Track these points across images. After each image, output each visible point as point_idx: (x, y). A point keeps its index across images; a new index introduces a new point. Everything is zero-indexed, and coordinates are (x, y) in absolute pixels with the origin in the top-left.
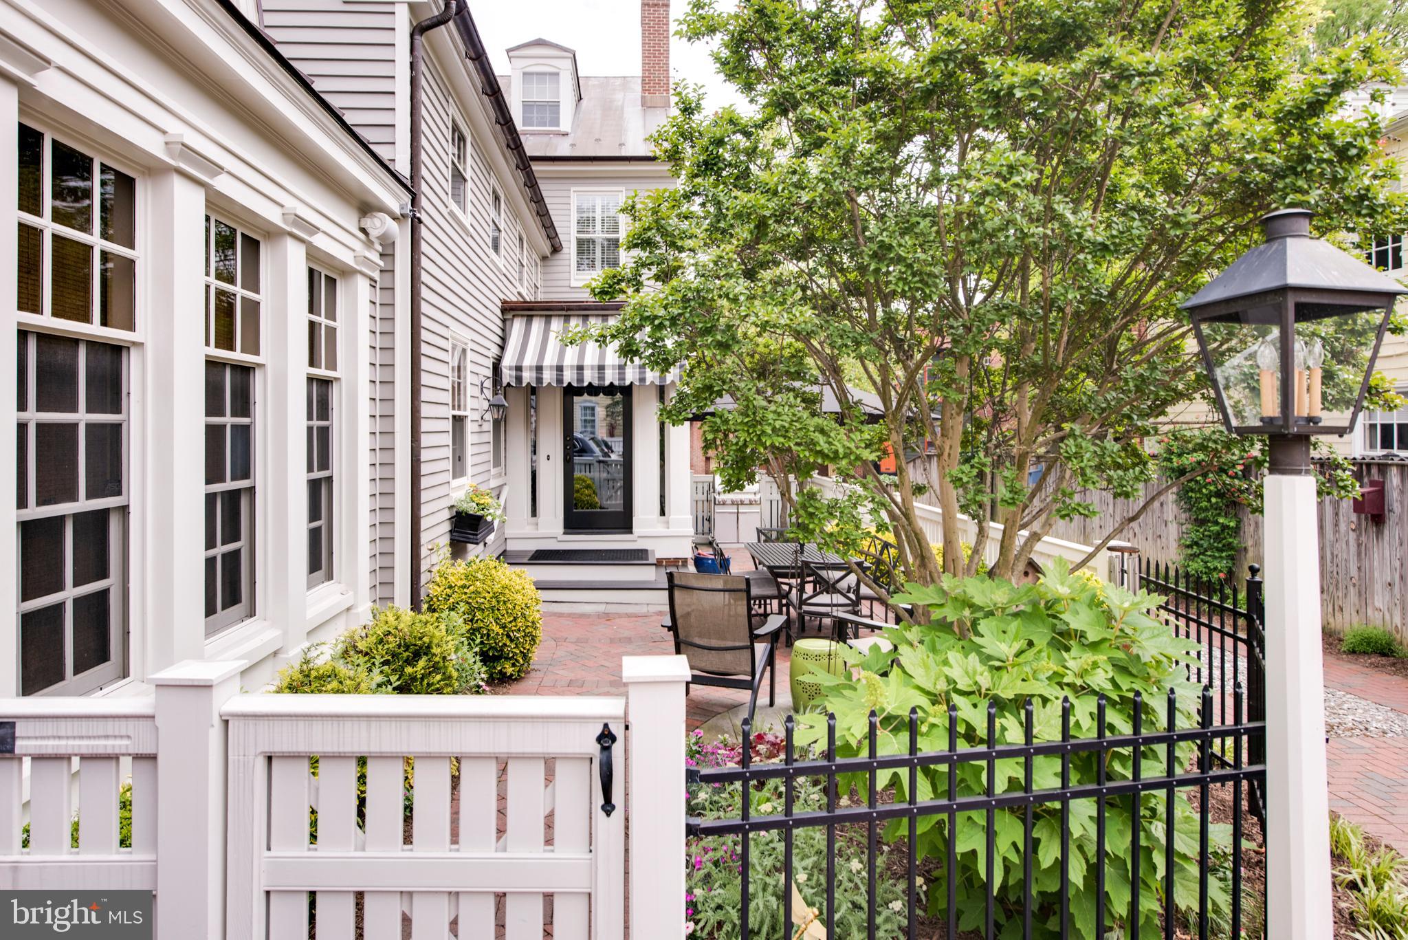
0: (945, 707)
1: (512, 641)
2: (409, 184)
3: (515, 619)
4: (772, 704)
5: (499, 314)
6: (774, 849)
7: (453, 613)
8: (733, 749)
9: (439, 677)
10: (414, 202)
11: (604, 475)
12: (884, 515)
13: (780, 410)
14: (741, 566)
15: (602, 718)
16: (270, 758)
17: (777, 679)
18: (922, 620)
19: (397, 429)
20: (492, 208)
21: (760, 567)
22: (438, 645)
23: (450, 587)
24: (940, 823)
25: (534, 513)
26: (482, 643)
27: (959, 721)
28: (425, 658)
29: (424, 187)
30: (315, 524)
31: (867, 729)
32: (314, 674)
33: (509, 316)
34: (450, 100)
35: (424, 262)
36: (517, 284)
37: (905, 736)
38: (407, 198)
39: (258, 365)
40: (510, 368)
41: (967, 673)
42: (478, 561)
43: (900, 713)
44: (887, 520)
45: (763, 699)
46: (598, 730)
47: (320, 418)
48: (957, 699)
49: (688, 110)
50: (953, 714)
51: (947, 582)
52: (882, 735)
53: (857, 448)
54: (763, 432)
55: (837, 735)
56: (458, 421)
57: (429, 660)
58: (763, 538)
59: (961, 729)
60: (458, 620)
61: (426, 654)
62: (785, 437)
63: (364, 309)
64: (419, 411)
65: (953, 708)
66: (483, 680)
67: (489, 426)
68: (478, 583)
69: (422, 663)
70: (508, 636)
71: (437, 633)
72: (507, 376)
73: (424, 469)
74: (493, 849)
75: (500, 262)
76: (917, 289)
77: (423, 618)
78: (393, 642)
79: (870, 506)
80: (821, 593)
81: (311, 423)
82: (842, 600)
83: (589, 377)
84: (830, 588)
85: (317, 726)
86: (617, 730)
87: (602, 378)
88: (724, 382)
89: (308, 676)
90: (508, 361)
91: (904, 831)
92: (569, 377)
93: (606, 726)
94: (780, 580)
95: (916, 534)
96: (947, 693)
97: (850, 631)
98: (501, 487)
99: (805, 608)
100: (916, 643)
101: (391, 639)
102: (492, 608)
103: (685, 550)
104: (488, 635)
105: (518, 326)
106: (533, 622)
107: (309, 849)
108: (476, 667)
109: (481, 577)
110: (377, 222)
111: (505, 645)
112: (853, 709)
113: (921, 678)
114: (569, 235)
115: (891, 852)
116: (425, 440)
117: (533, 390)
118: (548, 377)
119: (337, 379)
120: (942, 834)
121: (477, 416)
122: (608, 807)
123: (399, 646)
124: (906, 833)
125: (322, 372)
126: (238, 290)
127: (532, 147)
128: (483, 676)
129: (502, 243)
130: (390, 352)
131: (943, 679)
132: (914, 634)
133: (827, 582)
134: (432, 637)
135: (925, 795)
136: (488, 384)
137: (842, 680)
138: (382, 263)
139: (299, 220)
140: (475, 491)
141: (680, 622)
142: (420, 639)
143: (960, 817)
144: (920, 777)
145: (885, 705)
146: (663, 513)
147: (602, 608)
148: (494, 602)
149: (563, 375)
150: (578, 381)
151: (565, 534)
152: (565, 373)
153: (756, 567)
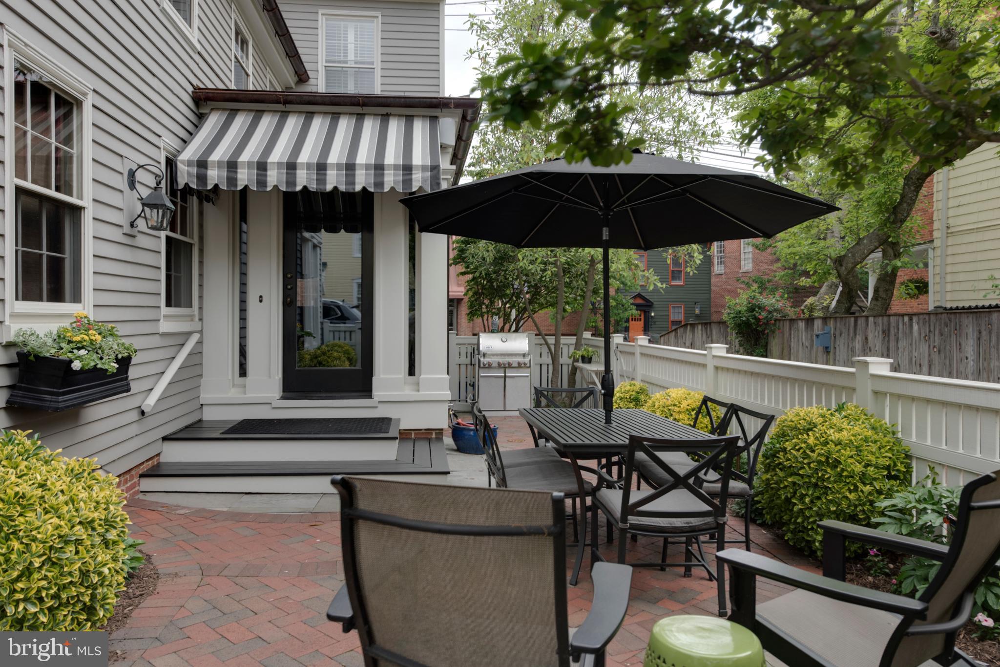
5: (190, 103)
25: (243, 372)
33: (204, 106)
40: (190, 165)
58: (544, 401)
67: (156, 244)
72: (185, 174)
90: (190, 155)
94: (580, 462)
98: (187, 336)
99: (633, 520)
103: (439, 419)
114: (317, 62)
118: (245, 177)
121: (116, 217)
136: (152, 182)
146: (412, 371)
149: (266, 176)
150: (288, 183)
151: (283, 398)
152: (269, 173)
153: (537, 445)
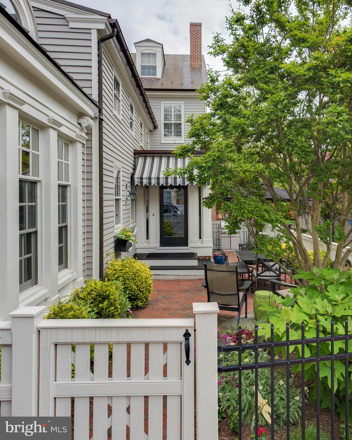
0: (315, 320)
1: (141, 292)
2: (98, 104)
3: (142, 283)
4: (246, 317)
5: (133, 155)
6: (249, 376)
7: (117, 281)
8: (231, 336)
9: (113, 308)
10: (100, 112)
11: (176, 221)
12: (291, 243)
13: (250, 203)
14: (233, 260)
15: (185, 327)
16: (56, 345)
17: (248, 307)
18: (306, 285)
19: (94, 205)
20: (130, 111)
21: (240, 260)
22: (112, 295)
23: (116, 270)
24: (314, 365)
25: (148, 238)
26: (129, 293)
27: (320, 326)
28: (107, 300)
29: (104, 105)
30: (61, 245)
31: (285, 329)
32: (64, 308)
33: (137, 156)
34: (113, 68)
35: (104, 136)
36: (140, 142)
37: (300, 332)
38: (97, 110)
39: (39, 181)
40: (138, 178)
41: (323, 307)
42: (127, 259)
43: (297, 322)
44: (292, 245)
45: (243, 316)
46: (184, 332)
47: (63, 201)
48: (319, 317)
49: (213, 81)
50: (318, 324)
51: (315, 270)
52: (291, 331)
53: (280, 218)
54: (244, 212)
55: (274, 331)
56: (117, 200)
57: (109, 301)
58: (241, 248)
59: (321, 329)
60: (119, 283)
61: (107, 299)
62: (252, 214)
63: (80, 156)
64: (102, 198)
65: (318, 321)
66: (129, 308)
67: (129, 202)
68: (127, 269)
69: (106, 303)
70: (139, 290)
71: (112, 290)
72: (137, 182)
73: (105, 221)
74: (144, 379)
75: (133, 134)
76: (303, 157)
77: (106, 283)
78: (94, 294)
79: (285, 240)
80: (265, 271)
81: (59, 203)
82: (274, 274)
83: (170, 182)
84: (269, 269)
85: (75, 332)
86: (191, 332)
87: (175, 182)
88: (228, 191)
89: (61, 309)
90: (137, 175)
91: (300, 369)
92: (162, 182)
93: (187, 330)
94: (248, 265)
95: (303, 251)
96: (316, 315)
97: (277, 287)
98: (134, 228)
99: (259, 277)
100: (304, 295)
101: (93, 293)
102: (133, 279)
103: (209, 253)
104: (131, 290)
105: (141, 160)
106: (149, 284)
107: (72, 381)
108: (127, 303)
109: (128, 266)
110: (85, 121)
111: (138, 294)
112: (280, 321)
113: (305, 308)
114: (161, 121)
115: (295, 377)
116: (105, 210)
117: (147, 187)
118: (154, 182)
119: (69, 185)
120: (315, 371)
121: (124, 198)
122: (188, 362)
123: (97, 296)
124: (301, 370)
125: (64, 183)
126: (31, 150)
127: (145, 85)
128: (129, 307)
129: (134, 126)
130: (90, 174)
131: (314, 309)
132: (302, 291)
133: (268, 267)
134: (110, 292)
135: (307, 354)
136: (129, 185)
137: (275, 309)
138: (87, 137)
139: (55, 122)
140: (124, 230)
141: (209, 284)
142: (105, 292)
143: (321, 363)
144: (306, 347)
145: (292, 320)
146: (200, 238)
147: (176, 277)
148: (134, 276)
149: (159, 181)
150: (166, 183)
151: (160, 246)
152: (160, 180)
153: (239, 261)
